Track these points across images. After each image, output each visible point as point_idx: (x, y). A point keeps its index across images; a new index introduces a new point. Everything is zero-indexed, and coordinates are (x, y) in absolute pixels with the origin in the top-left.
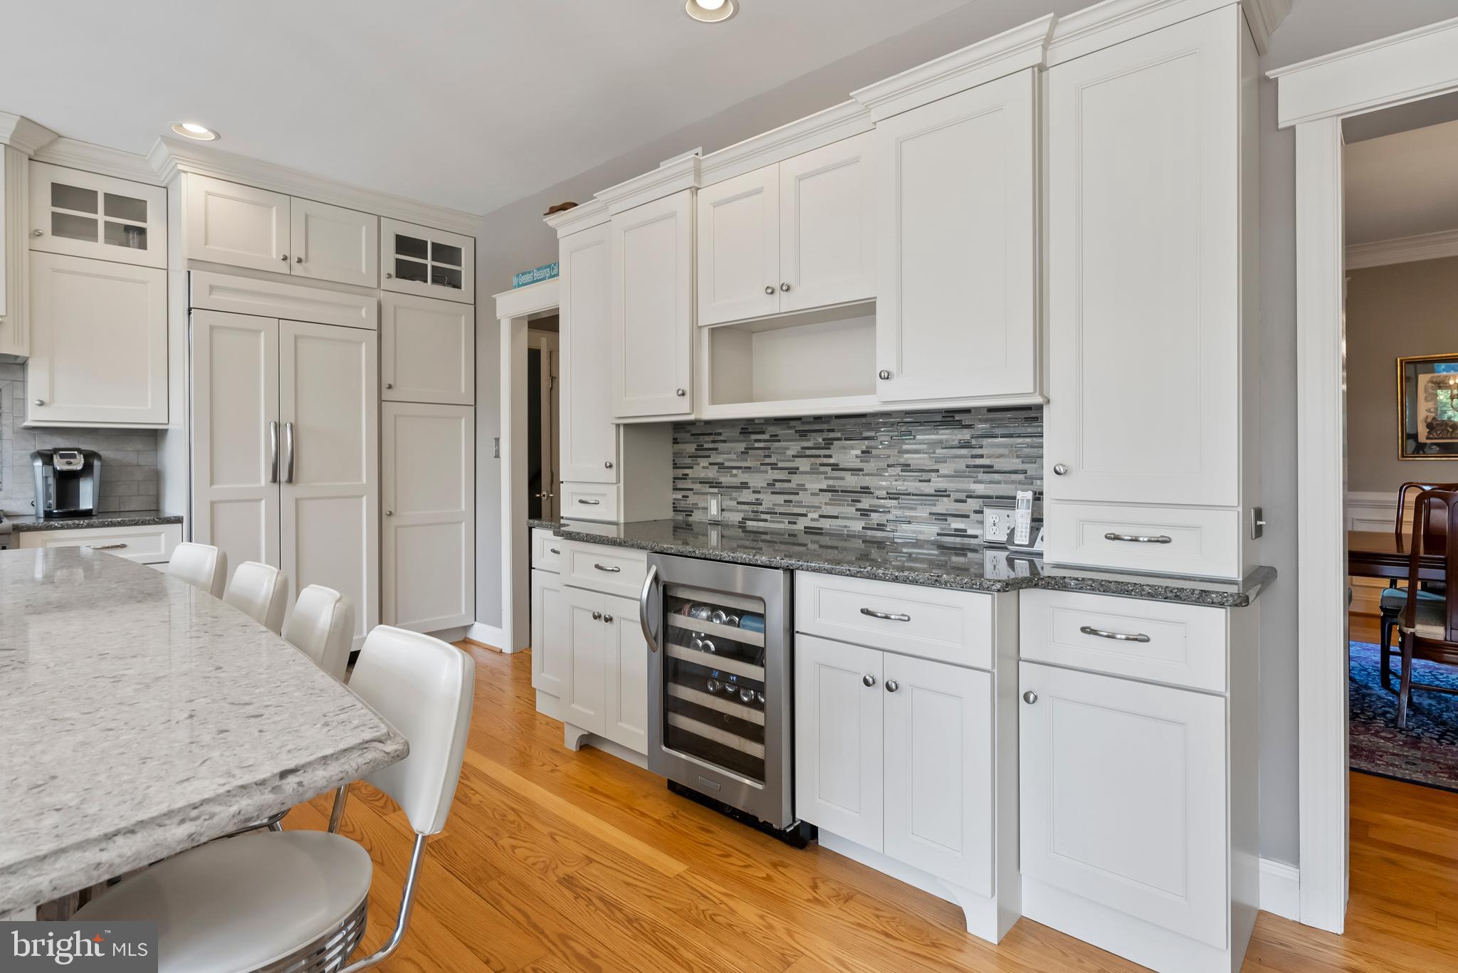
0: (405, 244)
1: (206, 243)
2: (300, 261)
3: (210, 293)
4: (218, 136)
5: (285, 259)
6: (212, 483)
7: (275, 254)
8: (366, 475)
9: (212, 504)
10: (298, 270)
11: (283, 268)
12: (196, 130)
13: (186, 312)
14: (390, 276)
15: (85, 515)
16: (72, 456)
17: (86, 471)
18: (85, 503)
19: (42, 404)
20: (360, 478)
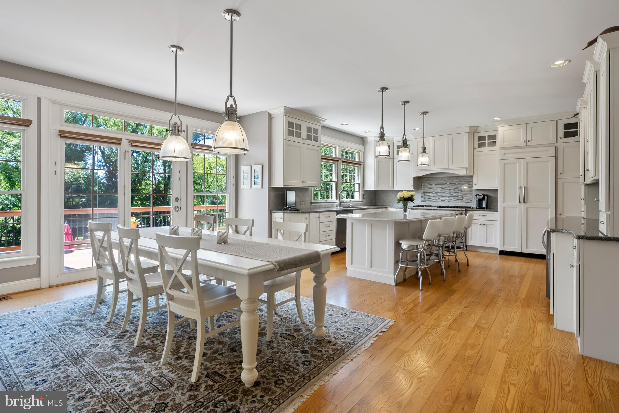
0: (566, 126)
1: (504, 143)
2: (529, 141)
3: (504, 155)
4: (502, 118)
5: (524, 142)
6: (504, 202)
7: (522, 141)
8: (551, 201)
9: (504, 207)
10: (529, 144)
11: (524, 144)
12: (497, 119)
14: (561, 138)
15: (484, 208)
16: (481, 196)
17: (483, 199)
18: (484, 206)
19: (475, 184)
20: (549, 203)
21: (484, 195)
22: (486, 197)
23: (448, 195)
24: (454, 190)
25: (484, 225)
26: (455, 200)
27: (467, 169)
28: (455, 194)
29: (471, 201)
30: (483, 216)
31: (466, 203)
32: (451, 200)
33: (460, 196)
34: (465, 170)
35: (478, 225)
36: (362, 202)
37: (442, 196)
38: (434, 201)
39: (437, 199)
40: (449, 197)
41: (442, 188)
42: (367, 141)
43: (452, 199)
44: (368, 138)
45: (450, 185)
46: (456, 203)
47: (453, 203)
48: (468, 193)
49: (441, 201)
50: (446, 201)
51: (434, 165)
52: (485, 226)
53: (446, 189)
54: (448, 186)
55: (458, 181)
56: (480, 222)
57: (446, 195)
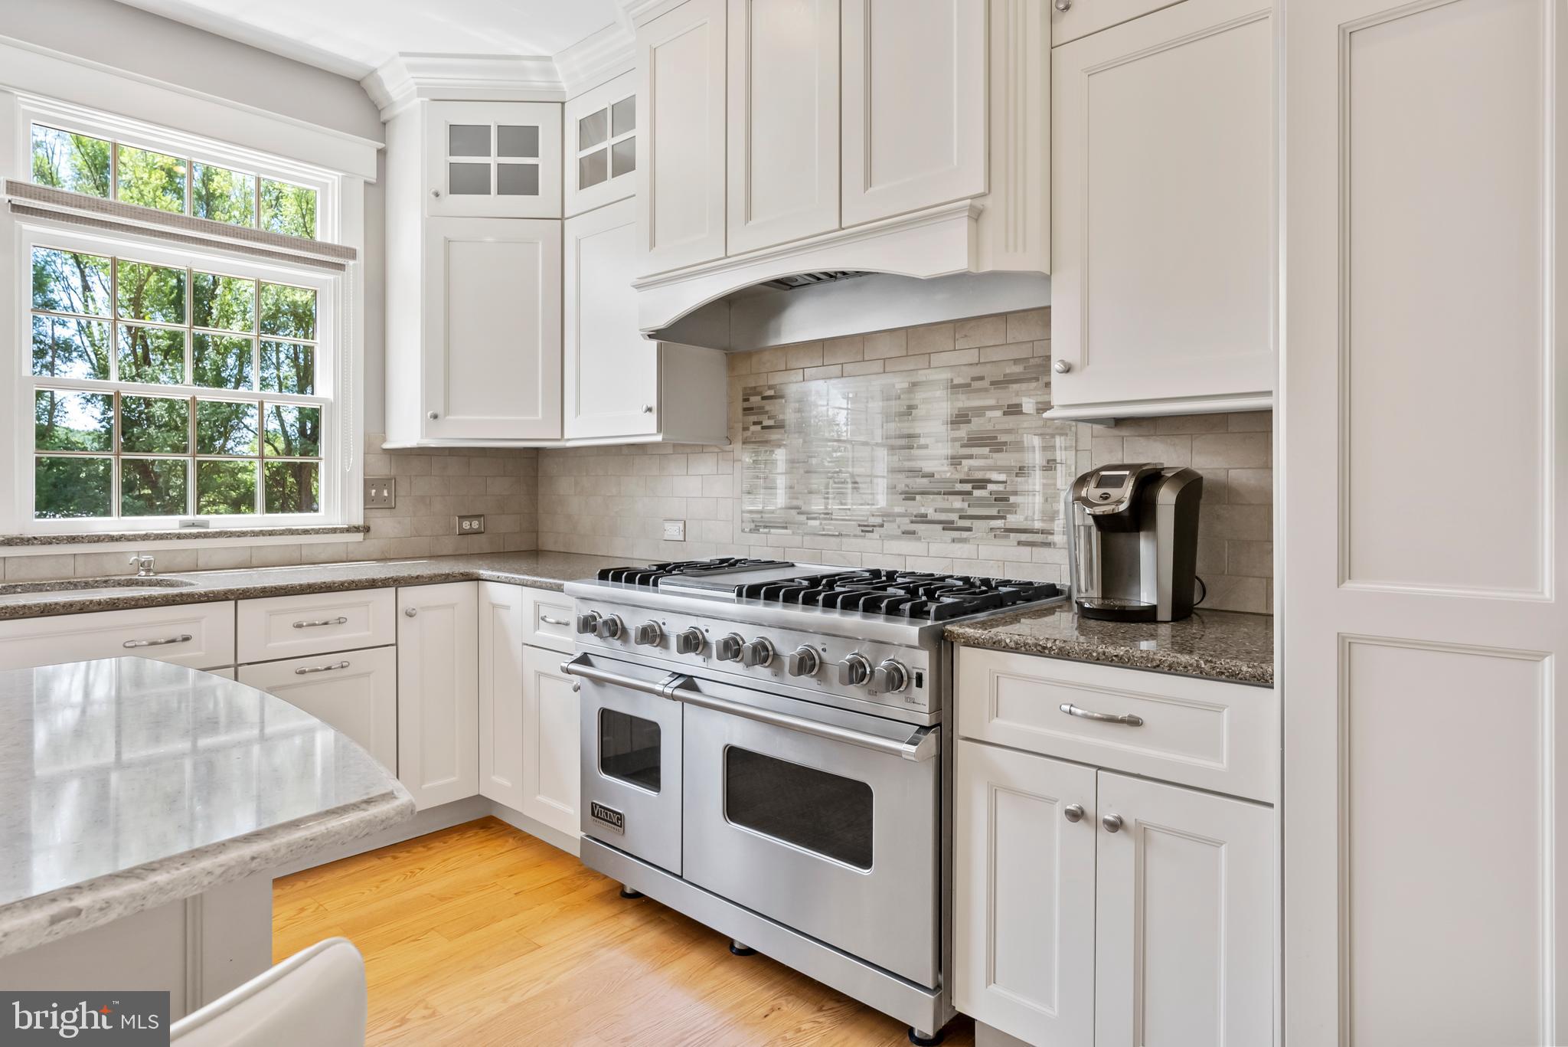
9: (1344, 642)
16: (1118, 482)
17: (1141, 514)
19: (1068, 369)
21: (1148, 480)
22: (1166, 498)
25: (1115, 826)
26: (948, 526)
27: (976, 215)
28: (950, 472)
30: (1111, 720)
32: (922, 519)
33: (982, 483)
34: (959, 230)
35: (1059, 816)
43: (932, 515)
44: (382, 77)
51: (749, 217)
52: (1120, 847)
55: (971, 356)
56: (1077, 788)
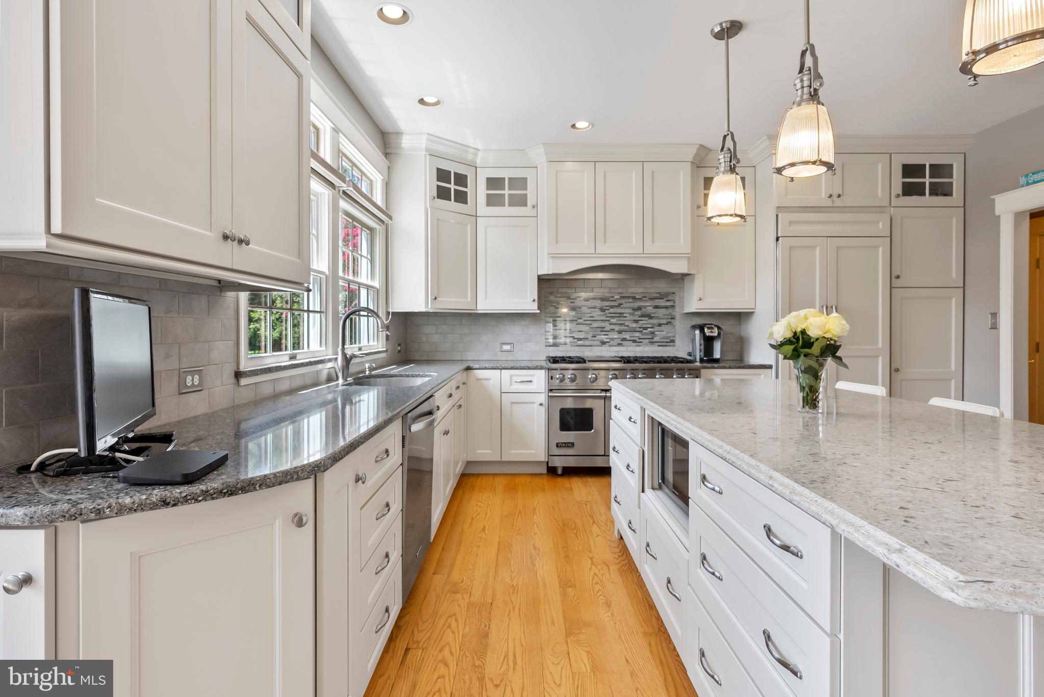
0: (910, 170)
1: (786, 195)
2: (839, 196)
3: (790, 226)
5: (830, 196)
7: (824, 195)
8: (881, 341)
10: (838, 202)
11: (829, 203)
13: (775, 240)
14: (898, 196)
15: (717, 361)
18: (717, 355)
19: (700, 299)
20: (877, 344)
23: (617, 328)
24: (631, 314)
27: (689, 259)
28: (634, 325)
29: (673, 341)
31: (660, 348)
33: (646, 328)
34: (685, 262)
36: (386, 351)
37: (602, 329)
38: (580, 342)
39: (590, 338)
40: (620, 332)
41: (602, 310)
42: (398, 147)
43: (628, 338)
44: (404, 137)
45: (623, 301)
46: (638, 349)
47: (630, 348)
48: (665, 321)
49: (598, 343)
50: (612, 342)
51: (605, 242)
53: (612, 310)
54: (616, 304)
57: (612, 327)
